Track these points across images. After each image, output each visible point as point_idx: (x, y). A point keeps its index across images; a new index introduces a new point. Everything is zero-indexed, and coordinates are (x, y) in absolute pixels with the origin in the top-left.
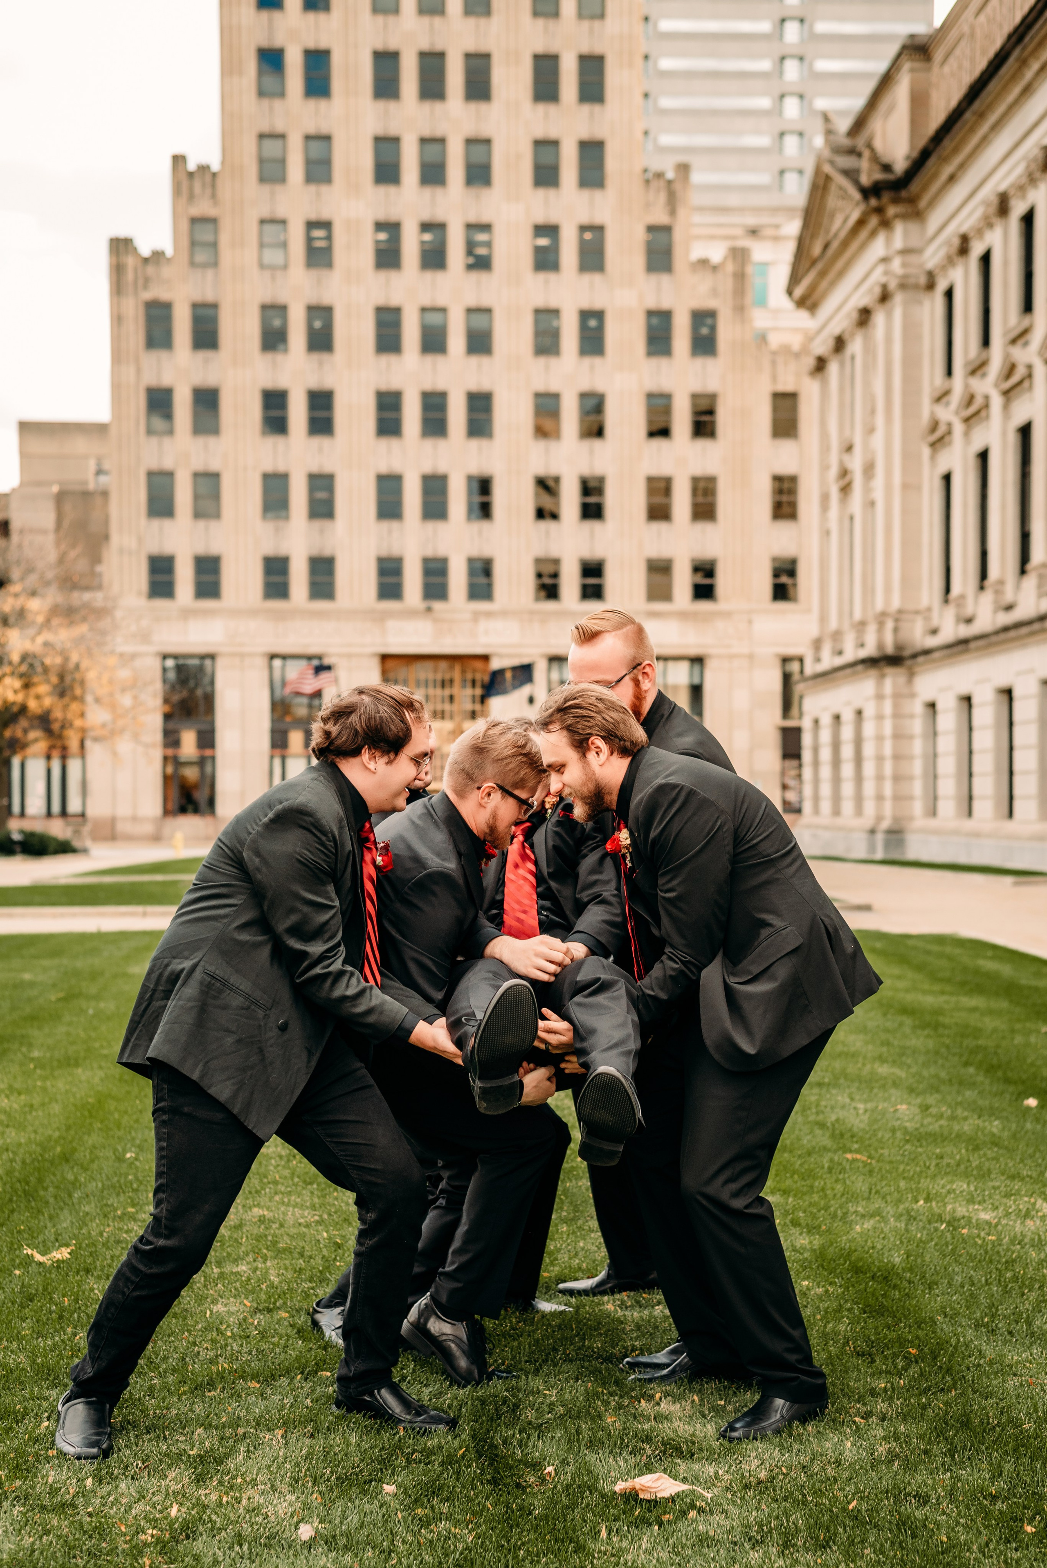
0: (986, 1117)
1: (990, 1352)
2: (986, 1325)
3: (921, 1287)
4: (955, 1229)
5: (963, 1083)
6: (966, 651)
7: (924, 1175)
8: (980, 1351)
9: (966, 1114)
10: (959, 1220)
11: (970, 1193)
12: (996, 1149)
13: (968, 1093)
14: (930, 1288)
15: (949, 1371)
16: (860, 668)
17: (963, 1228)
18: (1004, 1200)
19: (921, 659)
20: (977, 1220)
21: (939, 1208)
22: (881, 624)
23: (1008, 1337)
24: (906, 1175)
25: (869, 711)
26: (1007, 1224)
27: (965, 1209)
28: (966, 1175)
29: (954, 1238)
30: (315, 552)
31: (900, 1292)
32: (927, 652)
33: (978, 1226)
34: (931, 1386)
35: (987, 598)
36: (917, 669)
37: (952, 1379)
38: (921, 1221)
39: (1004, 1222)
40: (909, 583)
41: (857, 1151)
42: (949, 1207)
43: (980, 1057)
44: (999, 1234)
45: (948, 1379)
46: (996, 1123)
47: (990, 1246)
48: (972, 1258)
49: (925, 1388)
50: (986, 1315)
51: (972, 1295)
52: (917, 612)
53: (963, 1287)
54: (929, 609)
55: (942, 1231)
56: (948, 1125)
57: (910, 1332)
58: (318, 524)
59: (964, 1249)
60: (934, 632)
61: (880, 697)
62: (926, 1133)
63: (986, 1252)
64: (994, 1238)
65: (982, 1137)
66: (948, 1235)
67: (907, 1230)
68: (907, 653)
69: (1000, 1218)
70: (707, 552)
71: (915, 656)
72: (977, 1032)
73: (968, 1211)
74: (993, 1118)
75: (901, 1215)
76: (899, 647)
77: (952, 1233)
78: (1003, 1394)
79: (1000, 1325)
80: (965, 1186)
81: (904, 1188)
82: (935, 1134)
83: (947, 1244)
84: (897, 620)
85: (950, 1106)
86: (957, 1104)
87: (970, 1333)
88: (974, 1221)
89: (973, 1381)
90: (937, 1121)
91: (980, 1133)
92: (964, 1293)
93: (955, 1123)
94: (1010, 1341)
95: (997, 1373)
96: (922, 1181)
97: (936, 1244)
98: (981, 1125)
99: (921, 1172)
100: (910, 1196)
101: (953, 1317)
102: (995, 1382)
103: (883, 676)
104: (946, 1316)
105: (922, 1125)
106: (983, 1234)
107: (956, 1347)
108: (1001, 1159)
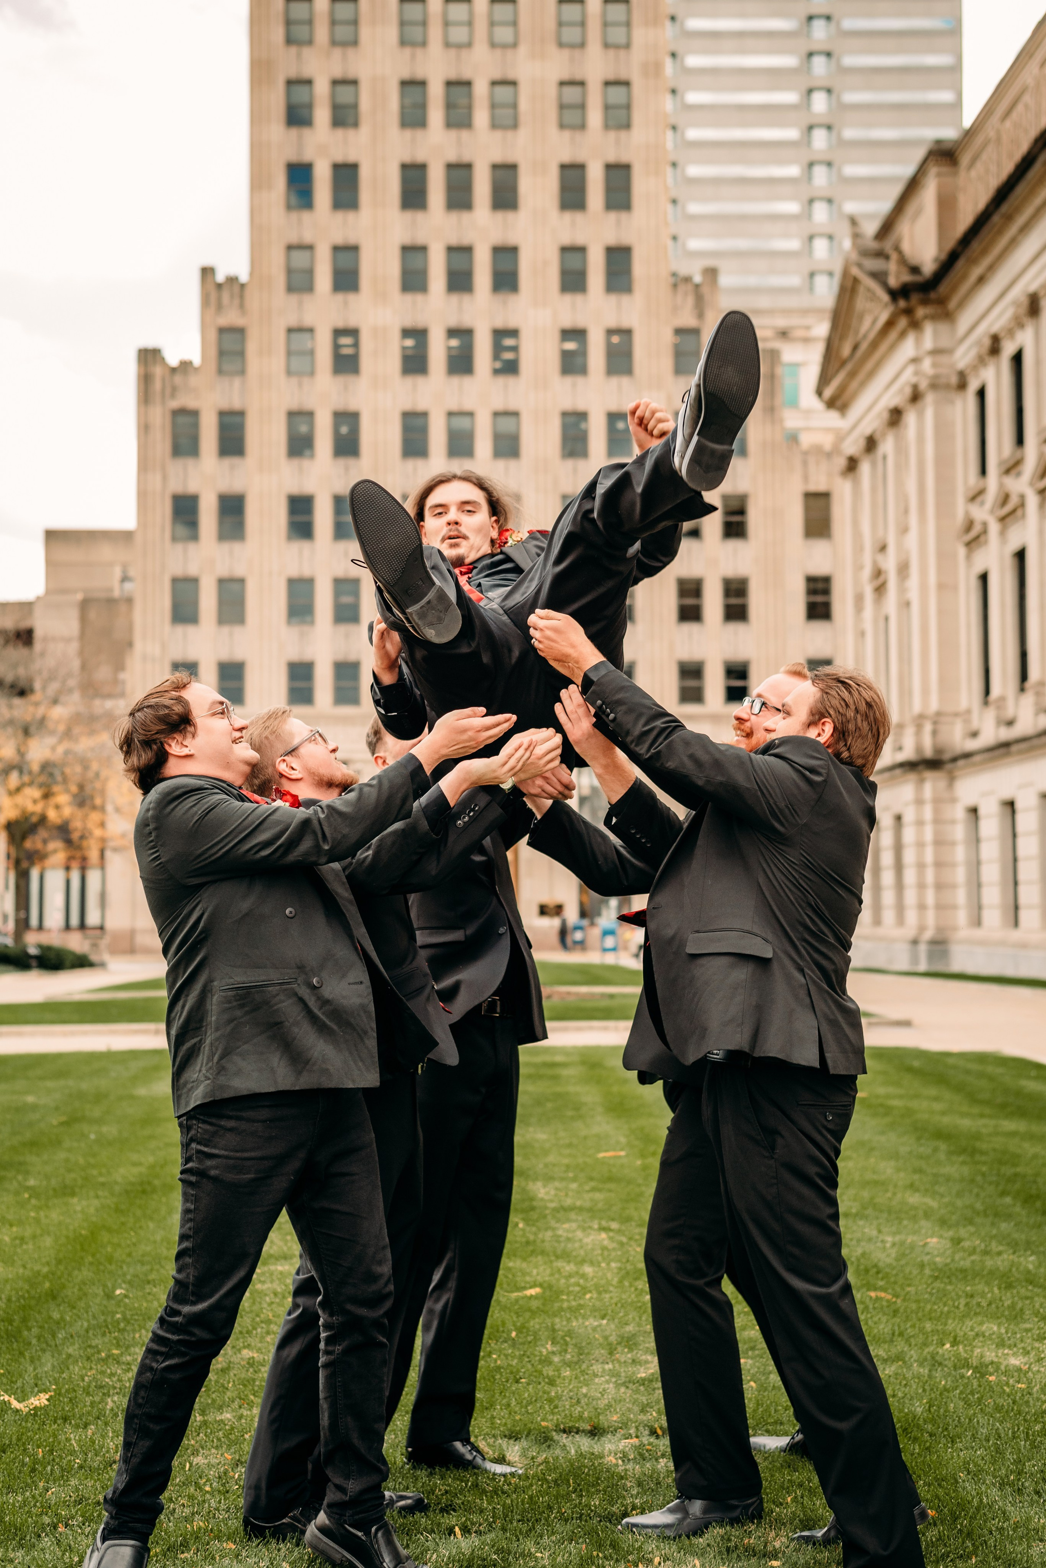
0: (1022, 1252)
1: (1015, 1515)
2: (1012, 1484)
3: (943, 1440)
4: (983, 1375)
5: (998, 1215)
6: (1008, 754)
7: (952, 1315)
8: (1004, 1513)
9: (1001, 1248)
10: (987, 1366)
11: (1000, 1336)
12: (1030, 1288)
13: (1003, 1226)
14: (952, 1442)
15: (969, 1535)
16: (898, 772)
17: (991, 1374)
18: (1037, 1345)
19: (961, 763)
20: (1007, 1366)
21: (966, 1351)
22: (919, 727)
23: (1036, 1497)
24: (933, 1315)
25: (909, 817)
26: (1038, 1371)
27: (994, 1354)
28: (995, 1317)
29: (980, 1386)
30: (340, 657)
31: (920, 1445)
32: (967, 755)
33: (1006, 1373)
34: (949, 1552)
35: (1028, 701)
36: (957, 773)
37: (973, 1545)
38: (946, 1366)
39: (1035, 1369)
40: (947, 684)
41: (884, 1289)
42: (977, 1351)
43: (1017, 1186)
44: (1029, 1382)
45: (969, 1544)
46: (1032, 1258)
47: (1019, 1394)
48: (998, 1408)
49: (943, 1555)
50: (1011, 1472)
51: (998, 1450)
52: (956, 715)
53: (989, 1441)
54: (968, 712)
55: (968, 1378)
56: (981, 1261)
57: (929, 1491)
58: (343, 628)
59: (991, 1397)
60: (975, 734)
61: (919, 802)
62: (956, 1269)
63: (1014, 1402)
64: (1023, 1386)
65: (1016, 1274)
66: (975, 1383)
67: (930, 1376)
68: (947, 756)
69: (1031, 1364)
70: (739, 654)
71: (954, 760)
72: (1014, 1159)
73: (997, 1356)
74: (1029, 1253)
75: (925, 1360)
76: (938, 751)
77: (979, 1381)
78: (1027, 1561)
79: (1027, 1484)
80: (995, 1328)
81: (929, 1329)
82: (966, 1270)
83: (972, 1393)
84: (935, 723)
85: (983, 1240)
86: (993, 1237)
87: (995, 1493)
88: (1003, 1368)
89: (995, 1546)
90: (970, 1255)
91: (1014, 1269)
92: (989, 1448)
93: (988, 1258)
94: (1038, 1502)
95: (1021, 1538)
96: (950, 1321)
97: (961, 1393)
98: (1016, 1260)
99: (949, 1312)
100: (935, 1338)
101: (976, 1475)
102: (1020, 1549)
103: (922, 781)
104: (969, 1473)
105: (953, 1260)
106: (1011, 1381)
107: (978, 1509)
108: (1036, 1299)
